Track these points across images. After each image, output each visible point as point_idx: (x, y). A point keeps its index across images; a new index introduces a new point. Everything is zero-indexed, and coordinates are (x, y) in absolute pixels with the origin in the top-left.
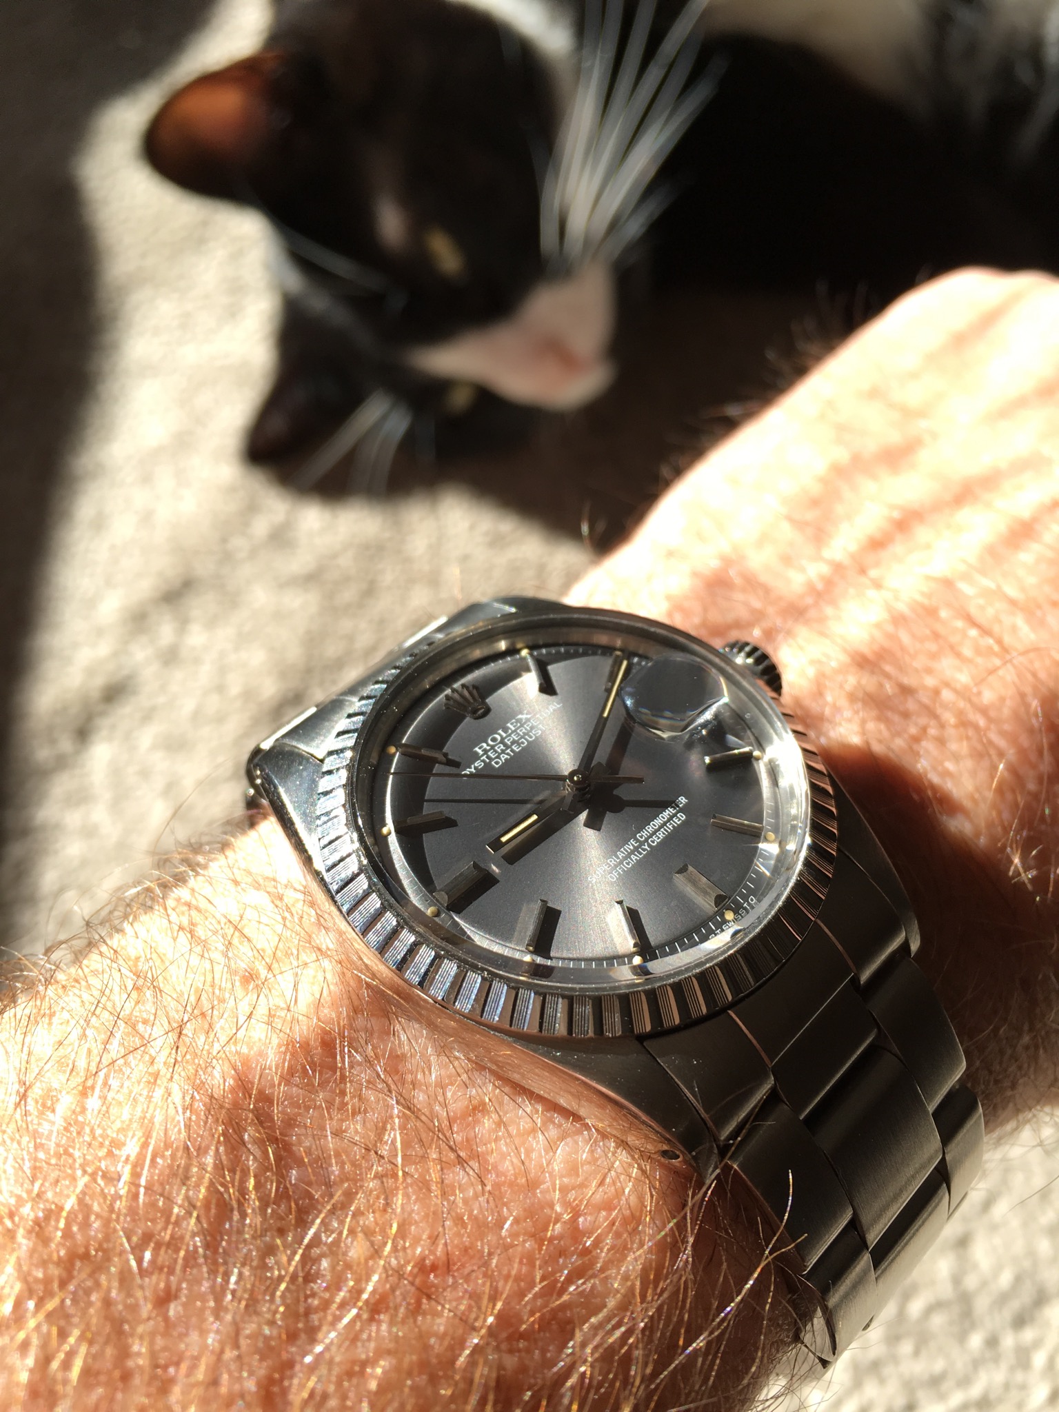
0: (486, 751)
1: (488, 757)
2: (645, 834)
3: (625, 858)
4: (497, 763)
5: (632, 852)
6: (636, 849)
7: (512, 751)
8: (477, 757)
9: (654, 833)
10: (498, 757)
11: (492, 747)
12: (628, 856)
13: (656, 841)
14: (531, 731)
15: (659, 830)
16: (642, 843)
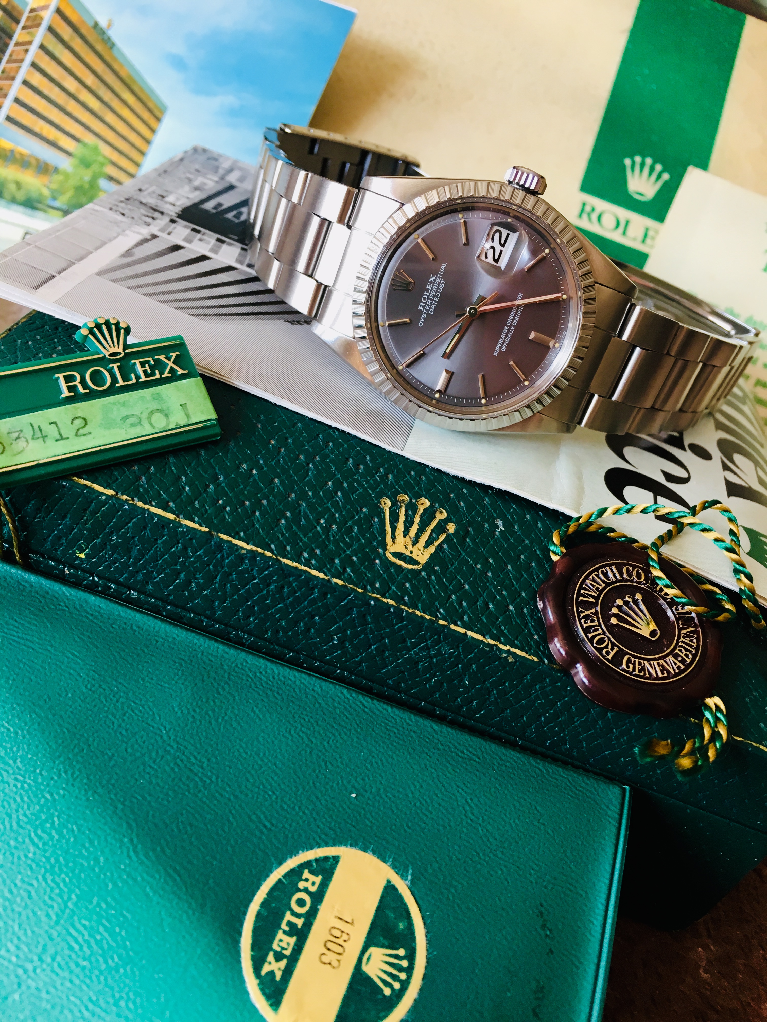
0: (424, 307)
1: (426, 310)
2: (509, 321)
3: (505, 338)
5: (507, 333)
6: (508, 330)
7: (435, 301)
8: (421, 312)
9: (513, 319)
10: (431, 308)
11: (426, 303)
12: (506, 336)
13: (515, 322)
15: (514, 317)
16: (510, 327)
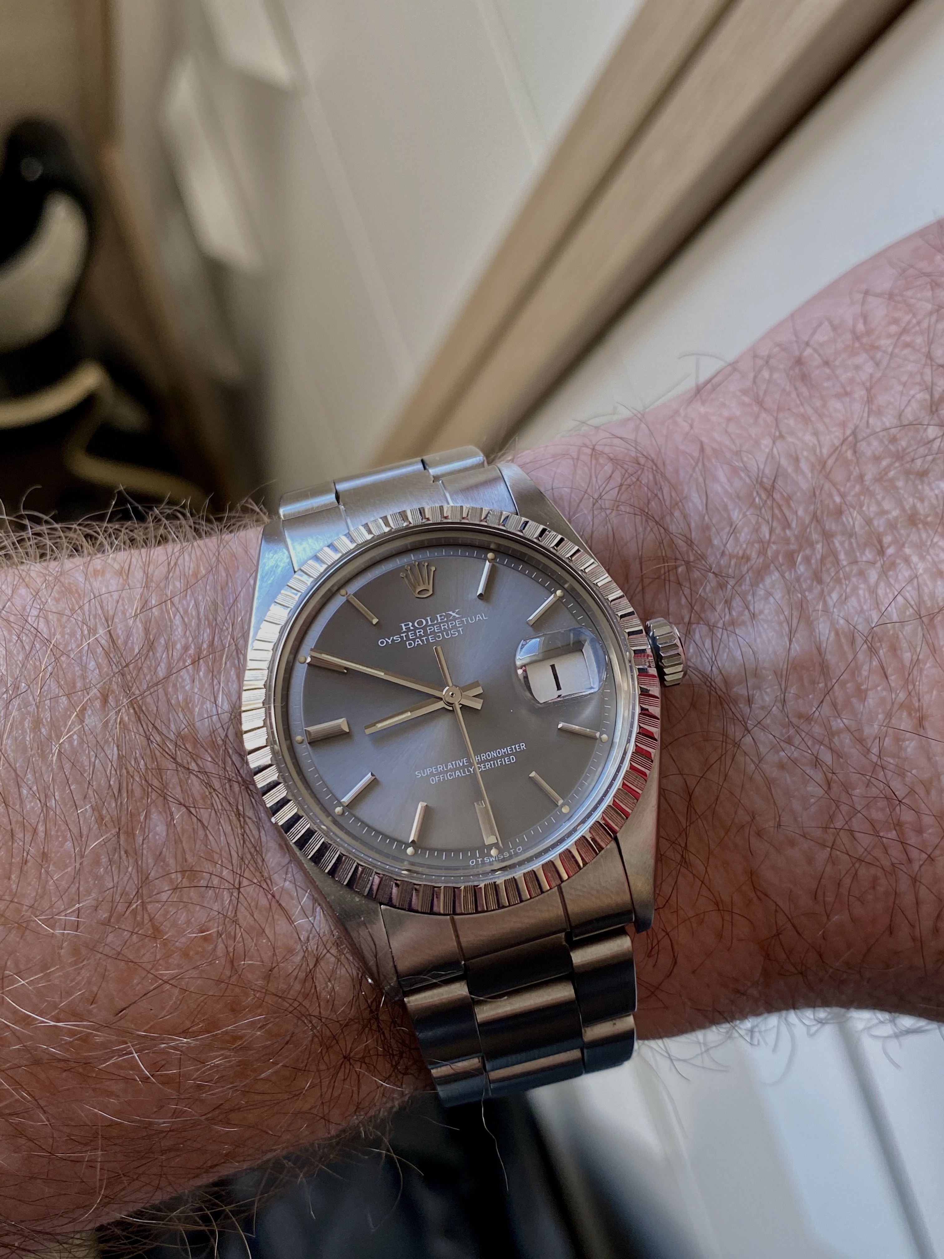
4: (410, 644)
14: (450, 630)
